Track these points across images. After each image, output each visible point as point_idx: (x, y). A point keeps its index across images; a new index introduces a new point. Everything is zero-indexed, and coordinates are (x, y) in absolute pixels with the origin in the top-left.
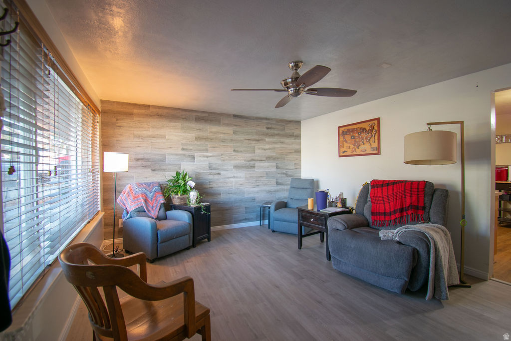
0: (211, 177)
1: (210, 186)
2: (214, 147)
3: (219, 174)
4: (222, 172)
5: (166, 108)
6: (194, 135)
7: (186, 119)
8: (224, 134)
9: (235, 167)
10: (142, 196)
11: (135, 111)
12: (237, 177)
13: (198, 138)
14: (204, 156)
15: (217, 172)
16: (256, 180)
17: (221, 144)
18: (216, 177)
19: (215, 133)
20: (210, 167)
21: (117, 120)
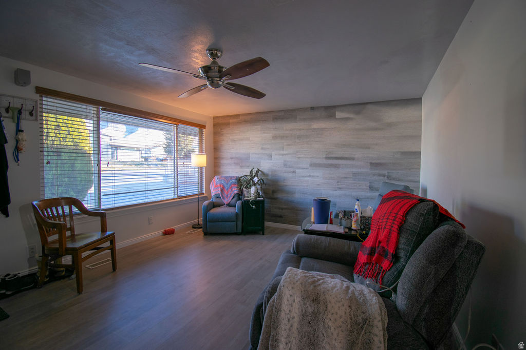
0: (286, 175)
1: (284, 184)
2: (289, 145)
3: (294, 172)
4: (297, 171)
5: (251, 114)
6: (271, 135)
7: (265, 120)
8: (300, 130)
9: (311, 165)
10: (220, 186)
11: (231, 121)
12: (313, 177)
13: (275, 137)
14: (280, 155)
15: (292, 170)
16: (338, 182)
17: (297, 141)
18: (291, 175)
19: (291, 130)
20: (285, 165)
21: (221, 129)
